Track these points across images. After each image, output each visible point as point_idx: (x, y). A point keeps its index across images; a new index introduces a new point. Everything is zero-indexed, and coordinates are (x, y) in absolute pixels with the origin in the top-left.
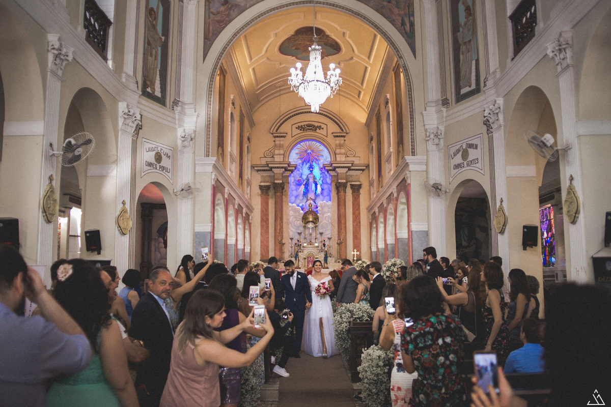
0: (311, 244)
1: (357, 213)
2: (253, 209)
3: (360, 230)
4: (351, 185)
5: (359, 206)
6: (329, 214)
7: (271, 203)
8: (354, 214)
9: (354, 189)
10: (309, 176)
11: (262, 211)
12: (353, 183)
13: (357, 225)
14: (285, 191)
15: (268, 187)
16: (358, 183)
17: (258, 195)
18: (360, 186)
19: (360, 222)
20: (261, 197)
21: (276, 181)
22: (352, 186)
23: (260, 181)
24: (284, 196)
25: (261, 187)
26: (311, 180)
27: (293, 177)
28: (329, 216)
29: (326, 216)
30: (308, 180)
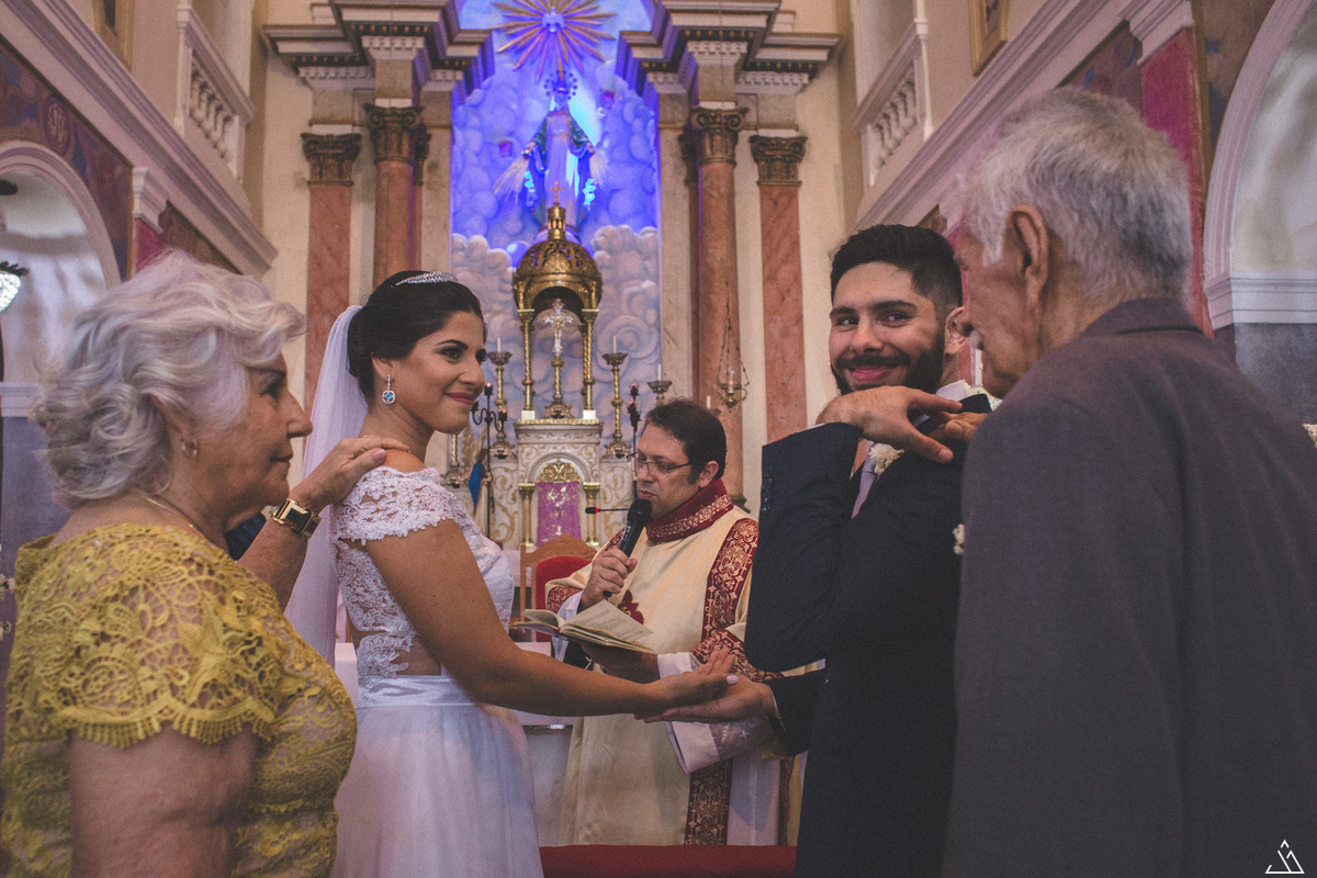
0: (557, 416)
1: (785, 273)
2: (273, 252)
3: (801, 356)
4: (753, 140)
5: (795, 244)
6: (647, 284)
7: (361, 221)
8: (769, 278)
9: (771, 160)
10: (550, 119)
11: (315, 263)
12: (763, 133)
13: (785, 334)
14: (434, 167)
15: (346, 149)
16: (791, 134)
17: (298, 184)
18: (797, 148)
19: (799, 320)
20: (313, 192)
21: (381, 103)
22: (760, 147)
23: (308, 114)
24: (425, 194)
25: (313, 146)
26: (560, 138)
27: (481, 129)
28: (644, 292)
29: (632, 296)
30: (543, 136)
